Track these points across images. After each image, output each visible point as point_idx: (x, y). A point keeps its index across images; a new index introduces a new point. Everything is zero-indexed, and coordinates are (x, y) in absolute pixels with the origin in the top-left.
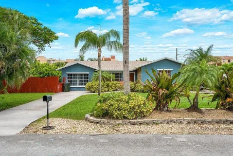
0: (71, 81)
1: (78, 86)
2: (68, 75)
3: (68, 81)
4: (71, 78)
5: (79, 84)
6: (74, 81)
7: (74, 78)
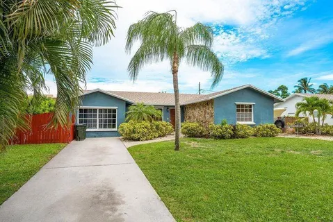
0: (86, 121)
1: (98, 129)
2: (81, 110)
3: (81, 121)
4: (86, 116)
5: (100, 127)
6: (90, 121)
7: (91, 116)
